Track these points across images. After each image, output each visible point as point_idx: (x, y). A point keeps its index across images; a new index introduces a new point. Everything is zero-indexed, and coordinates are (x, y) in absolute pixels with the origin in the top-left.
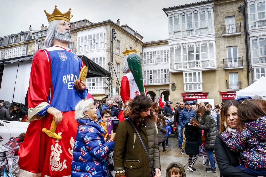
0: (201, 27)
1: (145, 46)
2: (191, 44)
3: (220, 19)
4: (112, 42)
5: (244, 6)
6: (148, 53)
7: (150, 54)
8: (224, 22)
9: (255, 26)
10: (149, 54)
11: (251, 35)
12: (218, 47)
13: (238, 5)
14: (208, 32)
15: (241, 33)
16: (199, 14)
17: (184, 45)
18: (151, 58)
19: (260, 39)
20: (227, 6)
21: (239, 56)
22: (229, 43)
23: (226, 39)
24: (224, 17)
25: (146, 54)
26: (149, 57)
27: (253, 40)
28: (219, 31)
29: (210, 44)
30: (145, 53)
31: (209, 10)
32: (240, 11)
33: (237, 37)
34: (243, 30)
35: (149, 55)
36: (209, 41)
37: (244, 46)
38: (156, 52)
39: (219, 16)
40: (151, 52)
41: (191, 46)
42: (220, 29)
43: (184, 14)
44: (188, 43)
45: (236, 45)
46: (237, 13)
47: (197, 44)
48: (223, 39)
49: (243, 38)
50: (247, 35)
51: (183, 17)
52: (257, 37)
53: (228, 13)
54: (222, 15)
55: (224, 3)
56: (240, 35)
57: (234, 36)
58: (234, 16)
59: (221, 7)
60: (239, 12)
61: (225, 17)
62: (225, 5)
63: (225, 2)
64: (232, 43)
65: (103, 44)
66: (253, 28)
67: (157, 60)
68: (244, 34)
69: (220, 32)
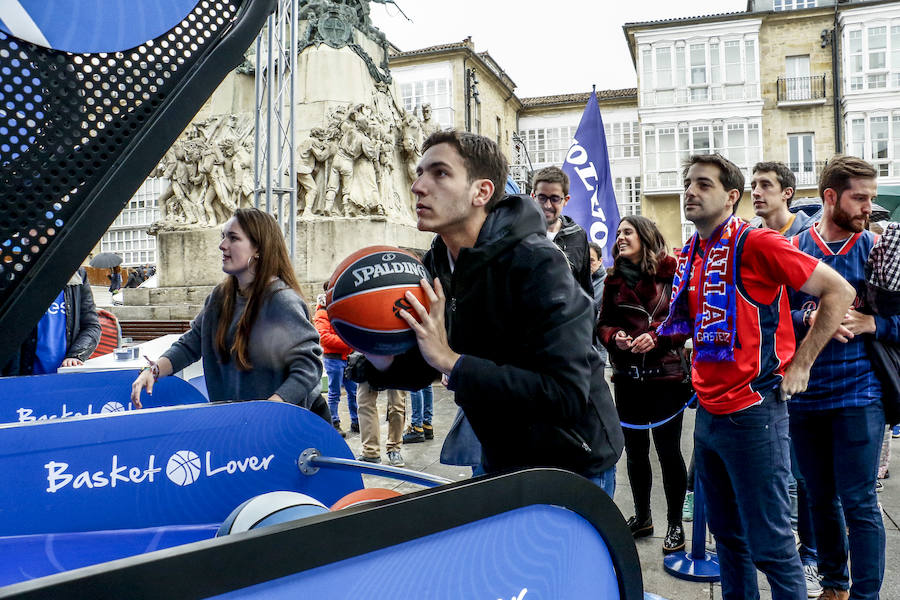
0: (729, 82)
1: (523, 110)
2: (703, 125)
3: (773, 62)
4: (468, 106)
5: (833, 32)
6: (532, 132)
7: (540, 137)
8: (782, 69)
9: (860, 86)
10: (537, 134)
11: (849, 107)
12: (766, 134)
13: (818, 29)
14: (744, 94)
15: (824, 101)
16: (722, 45)
17: (683, 126)
18: (541, 147)
19: (872, 119)
20: (791, 29)
21: (818, 159)
22: (794, 124)
23: (787, 115)
24: (784, 57)
25: (527, 135)
26: (537, 144)
27: (854, 121)
28: (768, 92)
29: (750, 126)
30: (523, 133)
31: (748, 38)
32: (824, 44)
33: (813, 110)
34: (829, 92)
35: (537, 138)
36: (748, 118)
37: (830, 133)
38: (556, 130)
39: (771, 53)
40: (541, 131)
41: (701, 129)
42: (773, 88)
43: (682, 43)
44: (696, 121)
45: (811, 130)
46: (817, 47)
47: (718, 124)
48: (779, 112)
49: (829, 113)
50: (838, 105)
51: (681, 51)
52: (865, 113)
53: (792, 46)
54: (778, 51)
55: (784, 20)
56: (822, 105)
57: (807, 108)
58: (808, 55)
59: (777, 30)
60: (823, 47)
61: (787, 57)
62: (786, 26)
63: (789, 18)
64: (801, 123)
65: (448, 112)
66: (857, 91)
67: (560, 153)
68: (831, 102)
69: (773, 96)
